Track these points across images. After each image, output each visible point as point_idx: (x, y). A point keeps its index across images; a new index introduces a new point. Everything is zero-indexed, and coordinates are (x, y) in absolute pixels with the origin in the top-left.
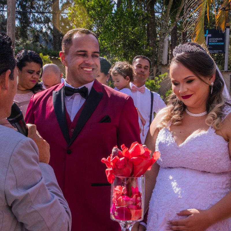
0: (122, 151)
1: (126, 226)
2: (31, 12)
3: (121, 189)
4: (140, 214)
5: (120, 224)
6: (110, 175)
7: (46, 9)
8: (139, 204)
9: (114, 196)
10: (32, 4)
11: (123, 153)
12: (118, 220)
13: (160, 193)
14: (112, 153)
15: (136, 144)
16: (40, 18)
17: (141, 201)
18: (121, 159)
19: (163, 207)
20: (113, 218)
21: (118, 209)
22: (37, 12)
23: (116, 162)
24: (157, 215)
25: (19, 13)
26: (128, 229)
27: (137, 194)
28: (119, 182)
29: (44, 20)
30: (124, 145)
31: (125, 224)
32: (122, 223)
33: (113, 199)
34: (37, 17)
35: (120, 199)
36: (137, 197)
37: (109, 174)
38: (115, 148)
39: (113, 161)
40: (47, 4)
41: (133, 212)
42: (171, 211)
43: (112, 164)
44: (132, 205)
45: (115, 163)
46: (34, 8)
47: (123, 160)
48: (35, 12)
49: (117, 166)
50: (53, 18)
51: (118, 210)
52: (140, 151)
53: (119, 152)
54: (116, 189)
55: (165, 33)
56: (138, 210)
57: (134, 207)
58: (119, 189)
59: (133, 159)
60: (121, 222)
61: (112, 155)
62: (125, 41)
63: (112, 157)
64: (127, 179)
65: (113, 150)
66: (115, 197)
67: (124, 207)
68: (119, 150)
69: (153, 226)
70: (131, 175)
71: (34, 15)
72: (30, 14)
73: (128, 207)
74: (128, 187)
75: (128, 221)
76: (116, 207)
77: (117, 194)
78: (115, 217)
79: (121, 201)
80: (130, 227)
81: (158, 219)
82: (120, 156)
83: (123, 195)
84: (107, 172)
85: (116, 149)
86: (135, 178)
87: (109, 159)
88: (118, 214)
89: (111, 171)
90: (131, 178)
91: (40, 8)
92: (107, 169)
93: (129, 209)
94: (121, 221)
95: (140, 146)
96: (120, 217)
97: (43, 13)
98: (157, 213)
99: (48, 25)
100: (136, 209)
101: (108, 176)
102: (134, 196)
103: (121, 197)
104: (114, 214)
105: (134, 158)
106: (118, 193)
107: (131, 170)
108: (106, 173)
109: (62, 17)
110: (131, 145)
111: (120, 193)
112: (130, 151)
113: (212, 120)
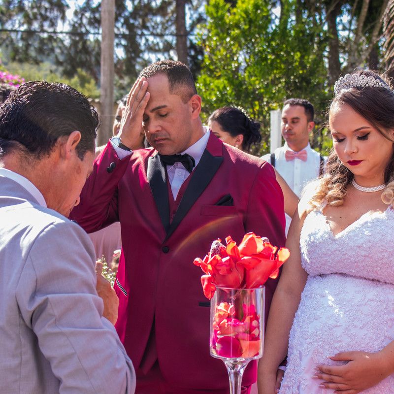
0: (226, 245)
1: (234, 366)
2: (143, 35)
3: (227, 307)
4: (258, 348)
5: (226, 363)
6: (207, 286)
7: (166, 28)
8: (256, 332)
9: (215, 319)
10: (144, 22)
11: (229, 249)
12: (221, 358)
14: (211, 250)
15: (250, 236)
16: (158, 44)
17: (258, 327)
18: (224, 260)
19: (308, 341)
20: (214, 354)
21: (221, 339)
22: (152, 34)
23: (216, 264)
24: (300, 353)
25: (124, 36)
26: (239, 371)
27: (252, 316)
28: (223, 297)
29: (164, 48)
30: (230, 237)
31: (233, 364)
32: (228, 362)
33: (214, 323)
34: (153, 42)
35: (224, 323)
36: (251, 320)
37: (206, 283)
38: (215, 242)
39: (211, 263)
40: (167, 21)
41: (245, 344)
42: (322, 347)
43: (210, 267)
44: (244, 333)
45: (214, 267)
46: (147, 28)
47: (227, 261)
48: (149, 35)
49: (218, 271)
50: (177, 44)
51: (222, 341)
52: (256, 247)
53: (221, 248)
54: (219, 308)
56: (253, 342)
57: (247, 336)
58: (225, 308)
59: (244, 259)
60: (226, 360)
61: (211, 253)
62: (289, 78)
63: (210, 256)
64: (236, 291)
65: (214, 245)
66: (217, 320)
67: (230, 337)
68: (221, 245)
70: (242, 286)
71: (147, 40)
72: (141, 38)
73: (237, 336)
74: (237, 303)
75: (238, 359)
76: (218, 336)
77: (220, 316)
78: (217, 351)
79: (226, 326)
80: (241, 368)
82: (223, 254)
83: (229, 318)
84: (204, 280)
85: (217, 243)
86: (249, 290)
87: (207, 259)
88: (222, 348)
89: (209, 279)
90: (241, 290)
91: (158, 27)
92: (203, 277)
93: (238, 340)
94: (228, 359)
95: (257, 240)
96: (225, 352)
97: (161, 36)
98: (300, 350)
100: (250, 340)
101: (204, 287)
102: (247, 320)
103: (225, 321)
104: (215, 347)
105: (246, 258)
106: (222, 313)
107: (241, 278)
108: (202, 282)
109: (191, 41)
111: (224, 314)
112: (241, 248)
113: (391, 195)
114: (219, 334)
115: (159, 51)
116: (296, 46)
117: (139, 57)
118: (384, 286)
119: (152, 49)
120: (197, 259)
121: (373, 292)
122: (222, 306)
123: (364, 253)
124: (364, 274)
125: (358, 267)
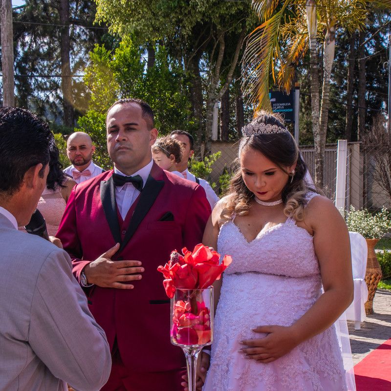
0: (183, 256)
1: (191, 352)
2: (32, 76)
3: (183, 304)
4: (210, 337)
5: (184, 349)
6: (169, 288)
7: (52, 71)
8: (207, 323)
9: (174, 314)
10: (33, 65)
11: (186, 258)
12: (180, 345)
13: (228, 310)
14: (171, 259)
15: (201, 247)
16: (45, 83)
17: (209, 319)
18: (183, 266)
19: (234, 327)
20: (174, 342)
21: (181, 330)
22: (40, 76)
23: (177, 270)
24: (227, 338)
25: (17, 77)
26: (194, 356)
27: (204, 311)
28: (181, 297)
29: (50, 86)
30: (185, 248)
31: (189, 350)
32: (186, 348)
33: (174, 318)
34: (41, 82)
35: (183, 318)
36: (204, 314)
37: (168, 286)
38: (174, 252)
39: (172, 270)
40: (53, 64)
41: (200, 334)
42: (245, 332)
43: (171, 273)
44: (198, 324)
45: (175, 272)
46: (35, 70)
47: (185, 267)
48: (37, 76)
49: (178, 275)
50: (63, 83)
51: (181, 332)
52: (207, 256)
53: (180, 257)
54: (177, 305)
55: (214, 99)
56: (207, 331)
57: (201, 327)
58: (181, 305)
59: (198, 265)
60: (184, 347)
61: (171, 261)
62: (161, 111)
63: (171, 264)
64: (191, 292)
65: (172, 255)
66: (177, 315)
67: (187, 328)
68: (179, 255)
69: (222, 352)
70: (196, 287)
71: (37, 80)
72: (31, 79)
73: (193, 327)
74: (193, 301)
75: (193, 346)
76: (178, 328)
77: (178, 312)
78: (177, 340)
79: (185, 320)
80: (196, 353)
81: (228, 343)
82: (182, 263)
83: (186, 312)
84: (166, 283)
85: (175, 254)
86: (201, 290)
87: (167, 267)
88: (181, 338)
89: (170, 282)
90: (196, 290)
91: (45, 69)
92: (165, 280)
93: (195, 330)
94: (185, 346)
95: (206, 249)
96: (184, 341)
97: (48, 77)
98: (227, 335)
99: (56, 93)
100: (203, 330)
101: (166, 289)
102: (201, 314)
103: (184, 315)
104: (175, 337)
105: (199, 264)
106: (180, 310)
107: (196, 280)
108: (164, 285)
109: (75, 81)
110: (194, 248)
111: (182, 310)
112: (194, 256)
113: (292, 209)
114: (179, 326)
115: (47, 89)
116: (167, 85)
117: (30, 95)
118: (290, 280)
119: (40, 88)
120: (160, 267)
121: (281, 286)
122: (179, 304)
123: (274, 256)
124: (274, 272)
125: (269, 266)
